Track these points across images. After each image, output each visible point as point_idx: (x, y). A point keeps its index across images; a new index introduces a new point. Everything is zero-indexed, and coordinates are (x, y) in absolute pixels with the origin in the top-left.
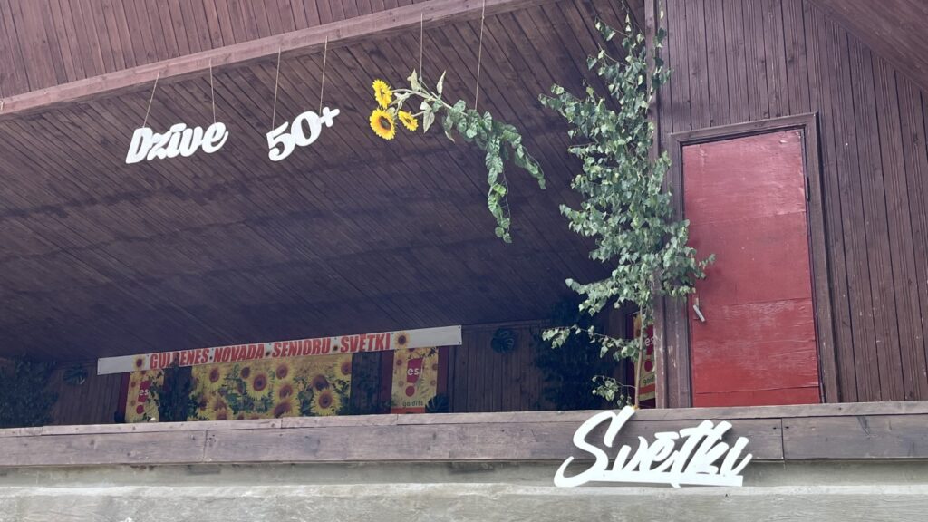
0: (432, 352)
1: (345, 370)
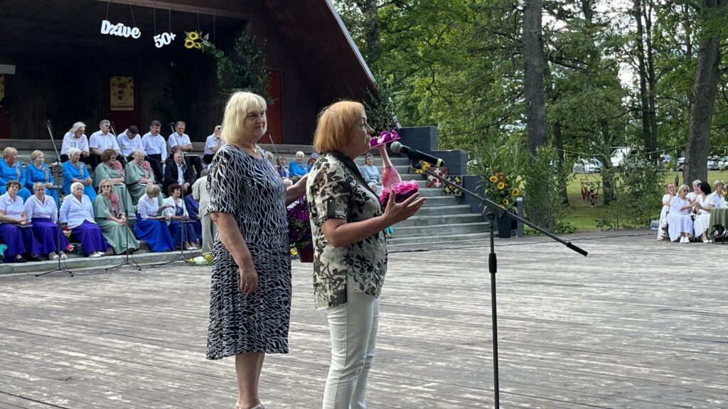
0: (1, 76)
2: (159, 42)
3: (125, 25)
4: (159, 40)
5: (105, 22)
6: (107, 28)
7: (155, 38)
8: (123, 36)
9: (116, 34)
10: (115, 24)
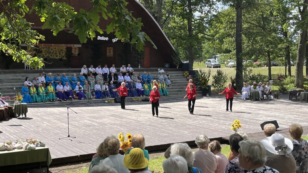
0: (77, 47)
1: (65, 49)
2: (114, 41)
8: (103, 40)
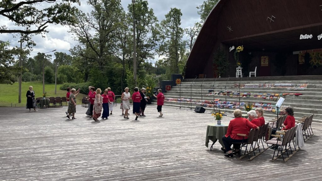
2: (319, 38)
3: (308, 35)
4: (320, 37)
5: (301, 35)
6: (302, 37)
7: (318, 36)
9: (304, 38)
10: (304, 35)
